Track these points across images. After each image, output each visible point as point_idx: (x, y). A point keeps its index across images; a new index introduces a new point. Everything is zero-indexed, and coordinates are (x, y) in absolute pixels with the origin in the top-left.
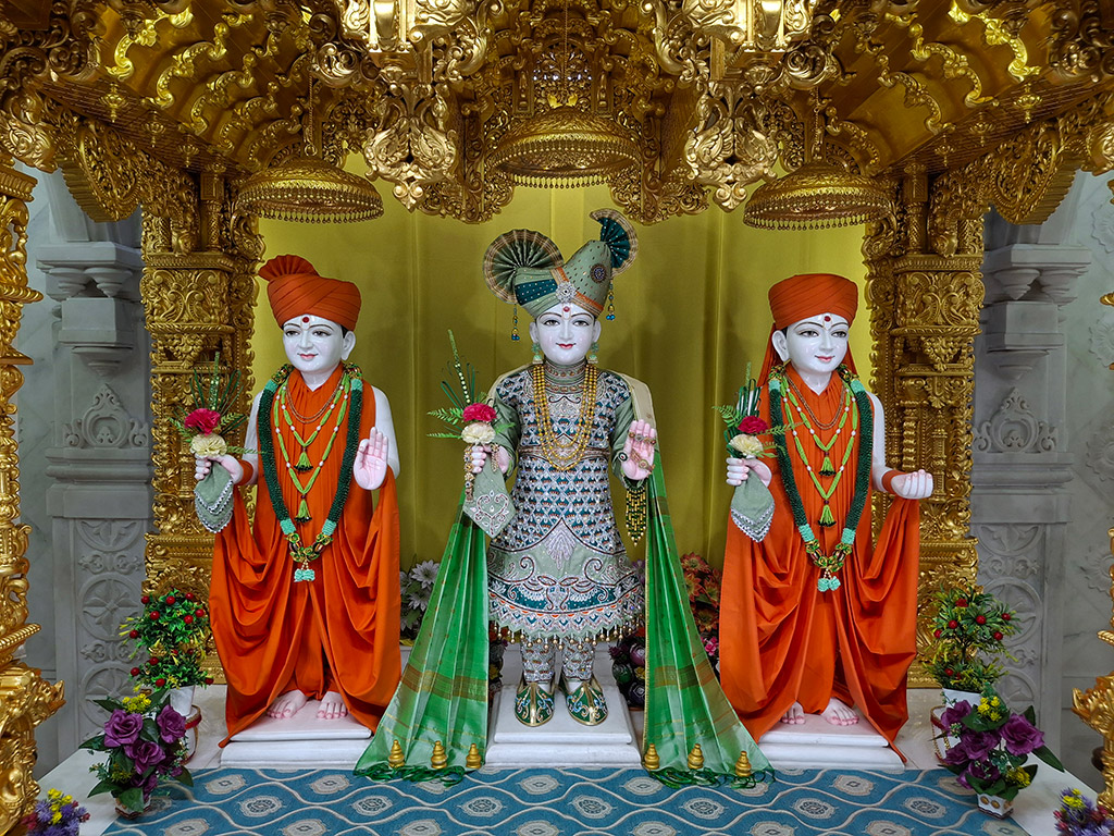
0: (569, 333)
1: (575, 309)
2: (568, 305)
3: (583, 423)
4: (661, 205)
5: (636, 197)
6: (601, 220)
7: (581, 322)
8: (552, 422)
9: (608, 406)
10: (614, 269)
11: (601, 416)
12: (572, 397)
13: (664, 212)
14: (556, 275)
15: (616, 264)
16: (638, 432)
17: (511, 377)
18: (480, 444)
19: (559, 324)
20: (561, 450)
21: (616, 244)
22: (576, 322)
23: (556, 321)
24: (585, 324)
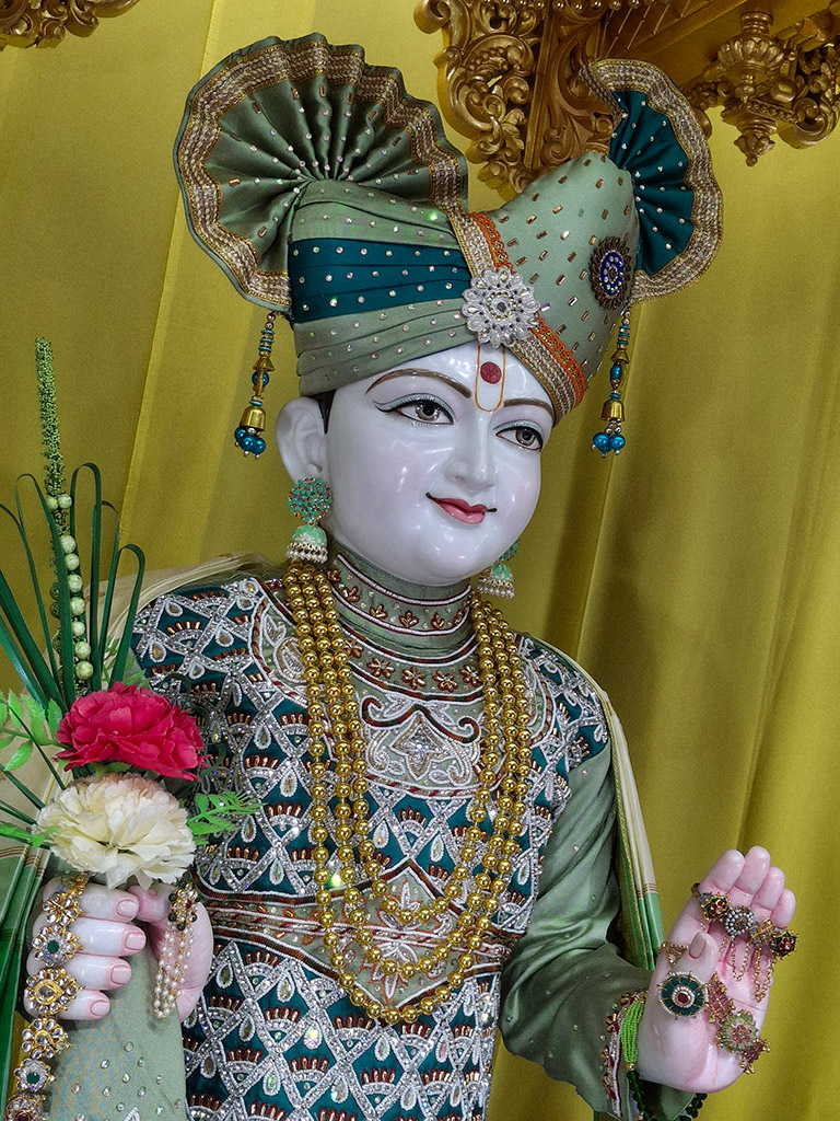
0: (489, 464)
1: (520, 381)
2: (496, 358)
6: (627, 95)
7: (526, 434)
8: (369, 804)
9: (560, 770)
10: (639, 274)
11: (539, 805)
12: (444, 712)
14: (469, 238)
15: (651, 261)
16: (741, 899)
17: (188, 592)
18: (126, 886)
19: (452, 422)
20: (392, 929)
21: (653, 192)
22: (510, 429)
23: (441, 409)
24: (535, 443)
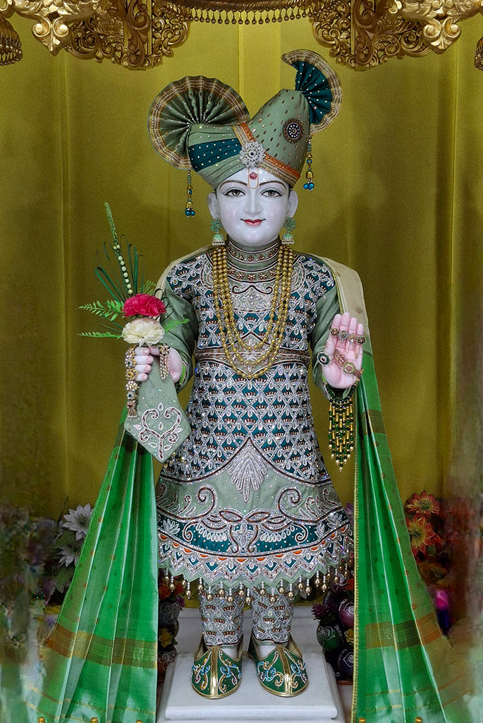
0: (257, 205)
1: (264, 175)
2: (255, 171)
3: (275, 319)
4: (376, 45)
5: (344, 35)
6: (296, 64)
7: (271, 192)
8: (236, 317)
9: (307, 298)
10: (313, 126)
11: (298, 309)
12: (261, 286)
13: (381, 54)
14: (240, 133)
16: (343, 328)
17: (185, 262)
18: (145, 345)
19: (245, 194)
20: (247, 352)
21: (315, 93)
22: (266, 192)
23: (240, 191)
24: (276, 194)
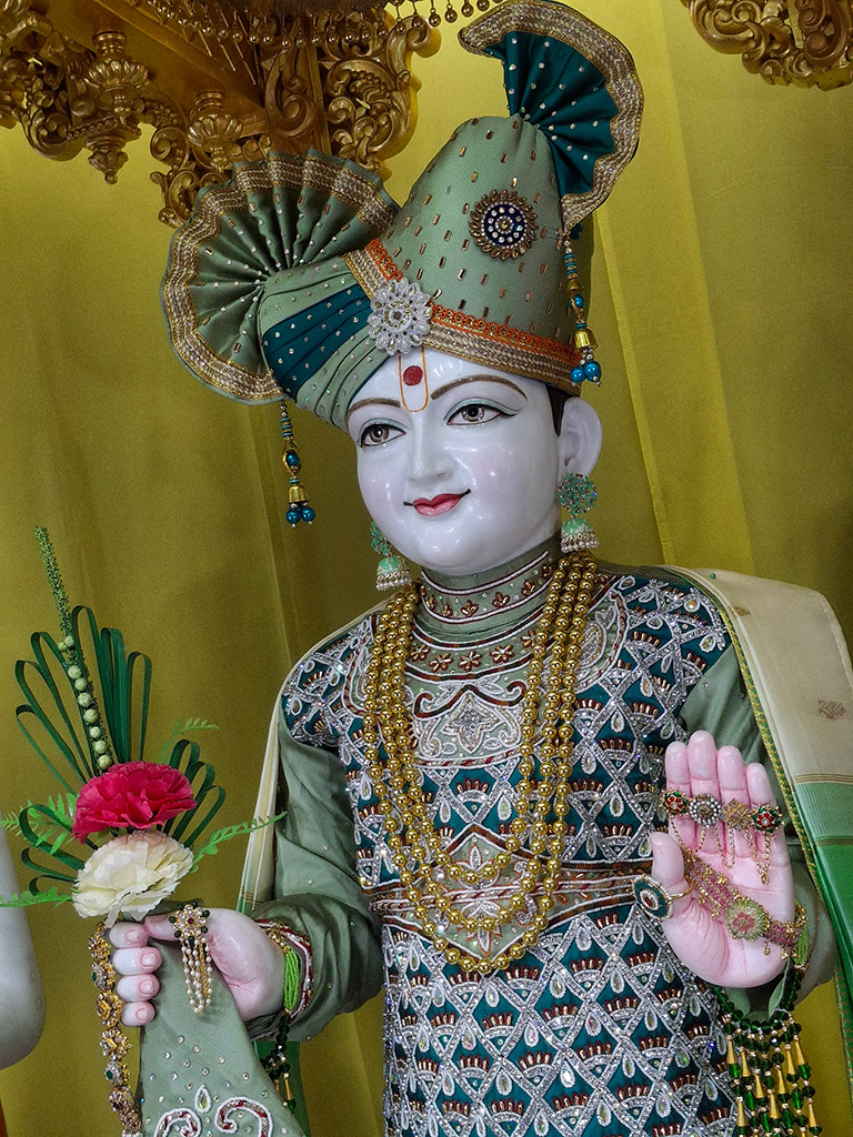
2: (416, 360)
3: (535, 778)
7: (472, 411)
8: (429, 789)
10: (568, 200)
12: (493, 685)
15: (573, 177)
19: (404, 433)
20: (471, 891)
22: (458, 412)
23: (387, 427)
24: (489, 414)
